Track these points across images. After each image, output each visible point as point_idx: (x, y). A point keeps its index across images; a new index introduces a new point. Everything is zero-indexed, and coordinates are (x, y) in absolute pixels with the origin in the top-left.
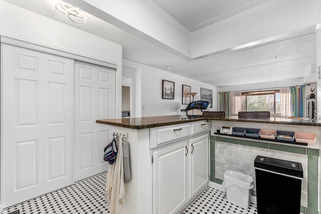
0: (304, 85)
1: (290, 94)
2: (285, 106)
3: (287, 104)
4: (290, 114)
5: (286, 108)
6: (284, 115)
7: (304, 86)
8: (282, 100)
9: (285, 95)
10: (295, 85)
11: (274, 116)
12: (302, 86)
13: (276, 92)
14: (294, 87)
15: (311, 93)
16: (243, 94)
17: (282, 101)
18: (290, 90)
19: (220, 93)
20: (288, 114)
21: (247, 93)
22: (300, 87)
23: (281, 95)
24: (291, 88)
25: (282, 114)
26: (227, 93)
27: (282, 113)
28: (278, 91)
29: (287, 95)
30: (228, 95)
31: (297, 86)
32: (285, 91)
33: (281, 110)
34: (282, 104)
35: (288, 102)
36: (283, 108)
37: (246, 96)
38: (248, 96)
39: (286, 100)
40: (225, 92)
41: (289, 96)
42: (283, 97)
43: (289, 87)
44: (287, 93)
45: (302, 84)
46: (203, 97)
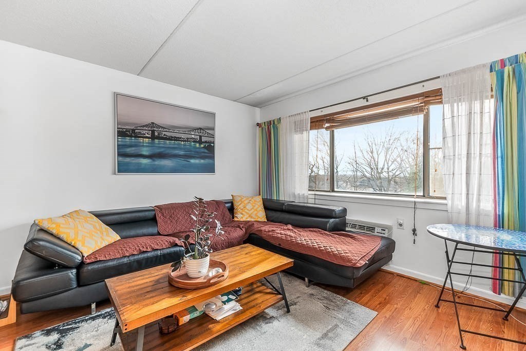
1: (490, 105)
2: (464, 160)
4: (487, 205)
5: (468, 174)
6: (461, 203)
9: (463, 108)
11: (418, 206)
13: (427, 103)
14: (515, 59)
16: (317, 123)
17: (449, 140)
18: (490, 79)
20: (479, 200)
24: (498, 68)
25: (449, 202)
27: (449, 197)
28: (435, 96)
30: (276, 129)
32: (467, 92)
34: (452, 151)
35: (481, 145)
36: (456, 172)
37: (327, 128)
38: (335, 131)
39: (469, 133)
40: (270, 121)
41: (486, 110)
42: (455, 119)
43: (484, 66)
44: (476, 99)
46: (134, 130)
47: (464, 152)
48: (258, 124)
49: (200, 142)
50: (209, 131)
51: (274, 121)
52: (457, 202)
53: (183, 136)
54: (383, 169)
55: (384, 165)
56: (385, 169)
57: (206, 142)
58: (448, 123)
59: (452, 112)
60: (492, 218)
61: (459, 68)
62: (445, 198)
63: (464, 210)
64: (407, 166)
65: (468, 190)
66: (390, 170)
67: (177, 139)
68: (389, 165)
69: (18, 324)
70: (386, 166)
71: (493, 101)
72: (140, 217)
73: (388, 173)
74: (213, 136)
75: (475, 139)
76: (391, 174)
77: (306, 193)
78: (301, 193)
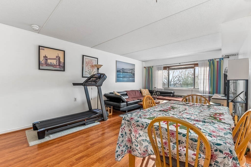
0: (223, 57)
1: (208, 68)
2: (203, 80)
4: (207, 89)
5: (204, 83)
6: (202, 89)
7: (223, 59)
9: (203, 69)
10: (214, 58)
11: (193, 90)
12: (220, 59)
13: (195, 66)
14: (213, 60)
16: (165, 68)
17: (200, 75)
18: (208, 63)
20: (206, 89)
21: (169, 67)
22: (218, 60)
23: (200, 69)
24: (210, 61)
25: (200, 89)
27: (200, 88)
28: (197, 65)
30: (152, 69)
31: (215, 59)
32: (204, 65)
33: (199, 84)
34: (200, 78)
35: (206, 76)
36: (201, 82)
37: (168, 70)
38: (170, 71)
39: (204, 74)
40: (149, 67)
41: (207, 70)
42: (201, 71)
43: (207, 60)
44: (205, 67)
45: (221, 57)
46: (120, 70)
47: (203, 78)
48: (144, 67)
49: (132, 73)
50: (133, 70)
51: (151, 67)
52: (201, 89)
53: (129, 72)
54: (172, 80)
55: (172, 79)
56: (173, 80)
57: (133, 73)
58: (200, 71)
59: (201, 69)
60: (208, 92)
61: (202, 60)
62: (199, 89)
63: (203, 91)
64: (182, 79)
65: (204, 86)
66: (175, 80)
67: (127, 72)
68: (174, 79)
69: (113, 115)
70: (173, 79)
71: (209, 67)
72: (124, 94)
73: (174, 82)
74: (134, 71)
75: (205, 76)
76: (175, 82)
77: (162, 88)
78: (160, 88)
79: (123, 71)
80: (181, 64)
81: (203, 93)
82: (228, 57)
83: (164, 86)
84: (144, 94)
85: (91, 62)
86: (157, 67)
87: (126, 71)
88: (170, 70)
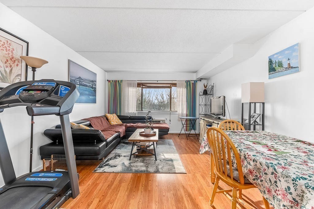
3: (183, 100)
4: (185, 112)
6: (181, 112)
7: (197, 81)
8: (178, 95)
9: (181, 90)
10: (190, 80)
12: (195, 81)
13: (172, 86)
15: (204, 89)
16: (139, 85)
17: (178, 97)
18: (186, 84)
19: (109, 81)
21: (143, 84)
22: (193, 82)
23: (178, 90)
24: (187, 82)
26: (118, 82)
27: (178, 111)
28: (175, 85)
29: (183, 90)
30: (120, 85)
32: (181, 86)
37: (141, 88)
40: (116, 81)
43: (184, 81)
45: (195, 79)
46: (75, 80)
47: (181, 100)
48: (108, 80)
49: (92, 88)
50: (94, 82)
51: (118, 81)
53: (88, 84)
57: (94, 88)
60: (186, 115)
63: (181, 114)
67: (86, 86)
74: (96, 85)
77: (135, 112)
78: (132, 112)
79: (80, 82)
80: (159, 82)
81: (182, 117)
82: (201, 80)
83: (138, 109)
84: (113, 123)
85: (6, 45)
86: (128, 82)
87: (84, 83)
88: (144, 88)
